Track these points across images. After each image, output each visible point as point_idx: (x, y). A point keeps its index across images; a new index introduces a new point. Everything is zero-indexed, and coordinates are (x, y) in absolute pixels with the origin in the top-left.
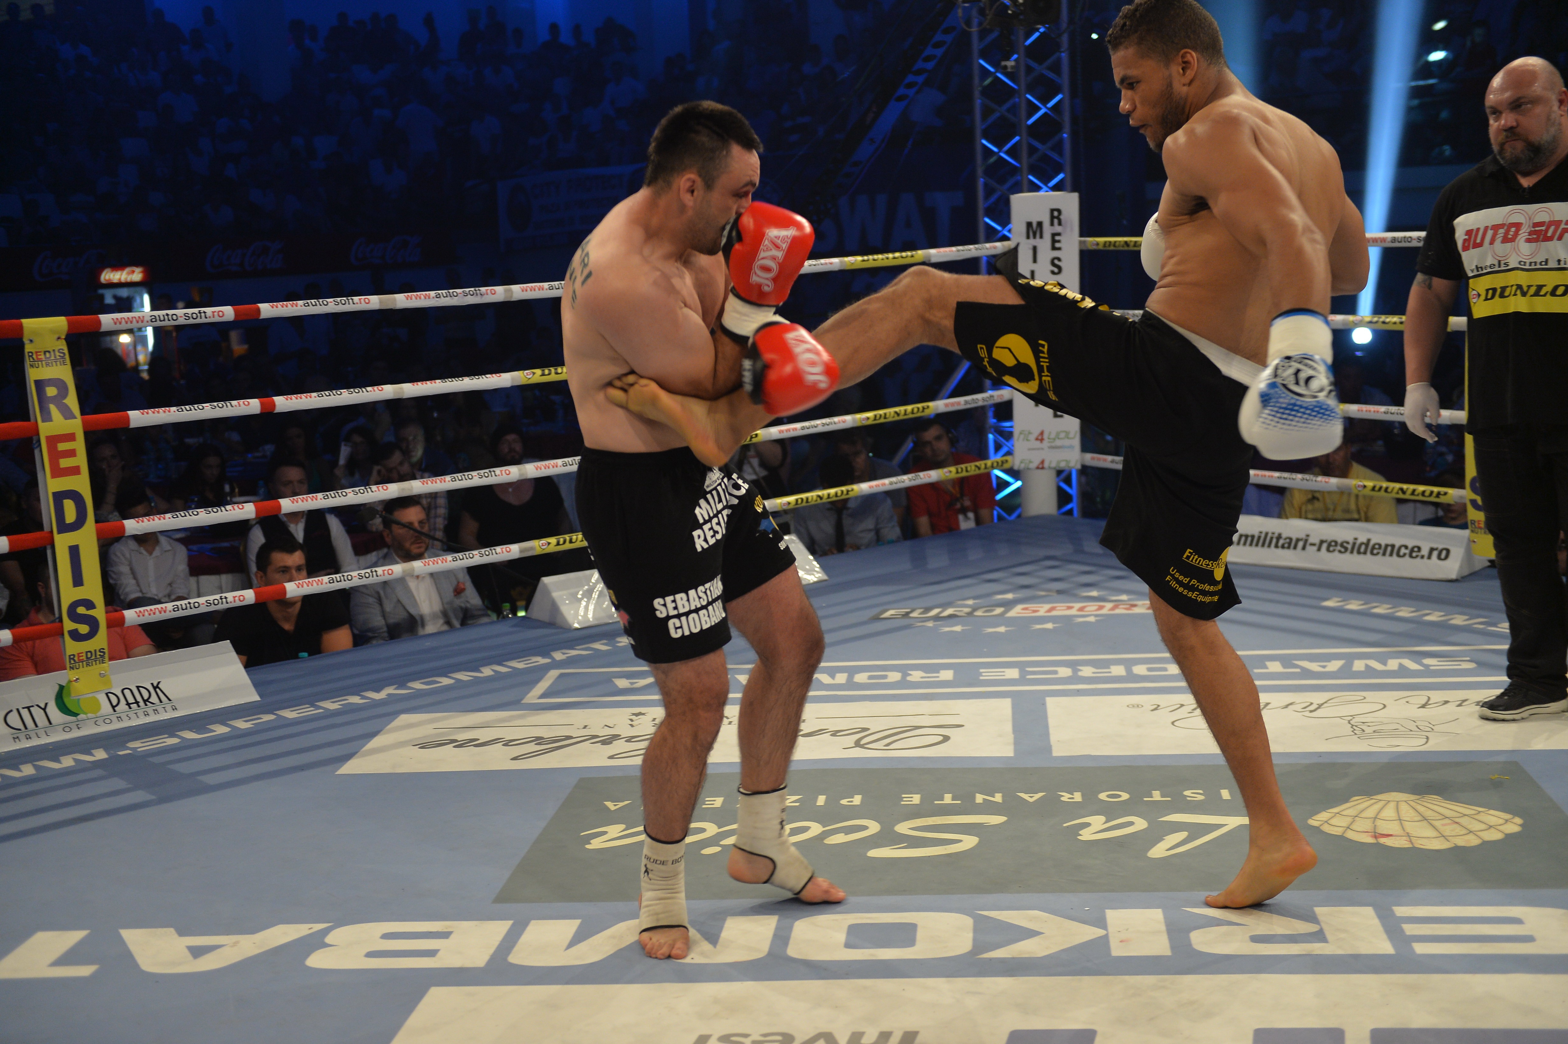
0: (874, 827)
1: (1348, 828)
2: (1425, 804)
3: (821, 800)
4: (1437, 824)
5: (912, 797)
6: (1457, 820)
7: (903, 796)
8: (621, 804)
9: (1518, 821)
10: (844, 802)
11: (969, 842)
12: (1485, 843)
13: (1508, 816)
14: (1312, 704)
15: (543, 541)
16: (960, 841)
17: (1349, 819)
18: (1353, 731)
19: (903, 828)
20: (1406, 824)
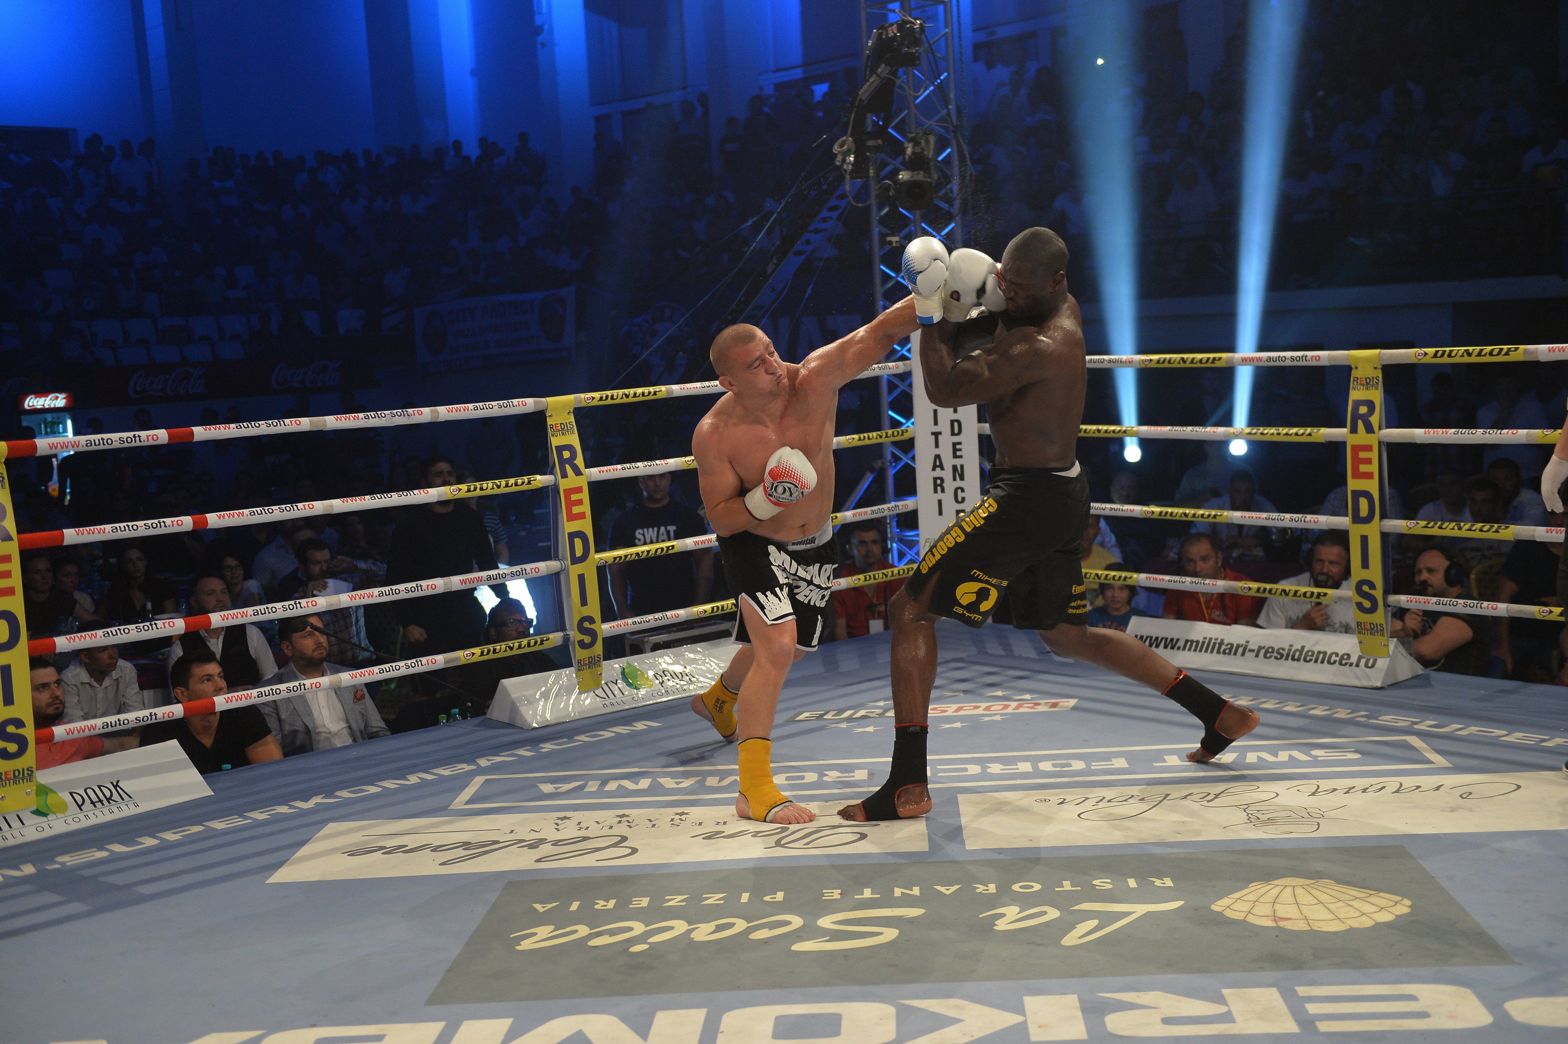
0: (797, 922)
1: (1249, 912)
2: (1319, 888)
3: (745, 897)
4: (1332, 907)
5: (833, 893)
6: (1350, 903)
7: (824, 891)
8: (549, 906)
9: (1407, 902)
10: (767, 898)
11: (890, 934)
12: (1378, 925)
13: (1398, 898)
14: (1209, 794)
15: (468, 652)
16: (881, 934)
17: (1250, 905)
18: (1248, 819)
19: (826, 922)
20: (1303, 908)
